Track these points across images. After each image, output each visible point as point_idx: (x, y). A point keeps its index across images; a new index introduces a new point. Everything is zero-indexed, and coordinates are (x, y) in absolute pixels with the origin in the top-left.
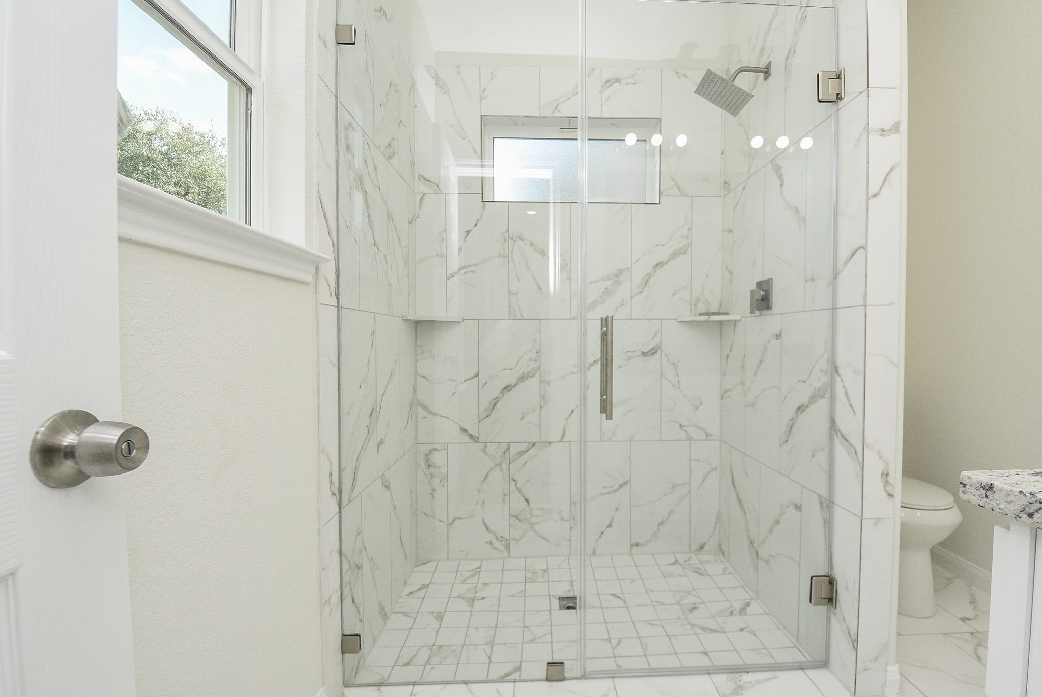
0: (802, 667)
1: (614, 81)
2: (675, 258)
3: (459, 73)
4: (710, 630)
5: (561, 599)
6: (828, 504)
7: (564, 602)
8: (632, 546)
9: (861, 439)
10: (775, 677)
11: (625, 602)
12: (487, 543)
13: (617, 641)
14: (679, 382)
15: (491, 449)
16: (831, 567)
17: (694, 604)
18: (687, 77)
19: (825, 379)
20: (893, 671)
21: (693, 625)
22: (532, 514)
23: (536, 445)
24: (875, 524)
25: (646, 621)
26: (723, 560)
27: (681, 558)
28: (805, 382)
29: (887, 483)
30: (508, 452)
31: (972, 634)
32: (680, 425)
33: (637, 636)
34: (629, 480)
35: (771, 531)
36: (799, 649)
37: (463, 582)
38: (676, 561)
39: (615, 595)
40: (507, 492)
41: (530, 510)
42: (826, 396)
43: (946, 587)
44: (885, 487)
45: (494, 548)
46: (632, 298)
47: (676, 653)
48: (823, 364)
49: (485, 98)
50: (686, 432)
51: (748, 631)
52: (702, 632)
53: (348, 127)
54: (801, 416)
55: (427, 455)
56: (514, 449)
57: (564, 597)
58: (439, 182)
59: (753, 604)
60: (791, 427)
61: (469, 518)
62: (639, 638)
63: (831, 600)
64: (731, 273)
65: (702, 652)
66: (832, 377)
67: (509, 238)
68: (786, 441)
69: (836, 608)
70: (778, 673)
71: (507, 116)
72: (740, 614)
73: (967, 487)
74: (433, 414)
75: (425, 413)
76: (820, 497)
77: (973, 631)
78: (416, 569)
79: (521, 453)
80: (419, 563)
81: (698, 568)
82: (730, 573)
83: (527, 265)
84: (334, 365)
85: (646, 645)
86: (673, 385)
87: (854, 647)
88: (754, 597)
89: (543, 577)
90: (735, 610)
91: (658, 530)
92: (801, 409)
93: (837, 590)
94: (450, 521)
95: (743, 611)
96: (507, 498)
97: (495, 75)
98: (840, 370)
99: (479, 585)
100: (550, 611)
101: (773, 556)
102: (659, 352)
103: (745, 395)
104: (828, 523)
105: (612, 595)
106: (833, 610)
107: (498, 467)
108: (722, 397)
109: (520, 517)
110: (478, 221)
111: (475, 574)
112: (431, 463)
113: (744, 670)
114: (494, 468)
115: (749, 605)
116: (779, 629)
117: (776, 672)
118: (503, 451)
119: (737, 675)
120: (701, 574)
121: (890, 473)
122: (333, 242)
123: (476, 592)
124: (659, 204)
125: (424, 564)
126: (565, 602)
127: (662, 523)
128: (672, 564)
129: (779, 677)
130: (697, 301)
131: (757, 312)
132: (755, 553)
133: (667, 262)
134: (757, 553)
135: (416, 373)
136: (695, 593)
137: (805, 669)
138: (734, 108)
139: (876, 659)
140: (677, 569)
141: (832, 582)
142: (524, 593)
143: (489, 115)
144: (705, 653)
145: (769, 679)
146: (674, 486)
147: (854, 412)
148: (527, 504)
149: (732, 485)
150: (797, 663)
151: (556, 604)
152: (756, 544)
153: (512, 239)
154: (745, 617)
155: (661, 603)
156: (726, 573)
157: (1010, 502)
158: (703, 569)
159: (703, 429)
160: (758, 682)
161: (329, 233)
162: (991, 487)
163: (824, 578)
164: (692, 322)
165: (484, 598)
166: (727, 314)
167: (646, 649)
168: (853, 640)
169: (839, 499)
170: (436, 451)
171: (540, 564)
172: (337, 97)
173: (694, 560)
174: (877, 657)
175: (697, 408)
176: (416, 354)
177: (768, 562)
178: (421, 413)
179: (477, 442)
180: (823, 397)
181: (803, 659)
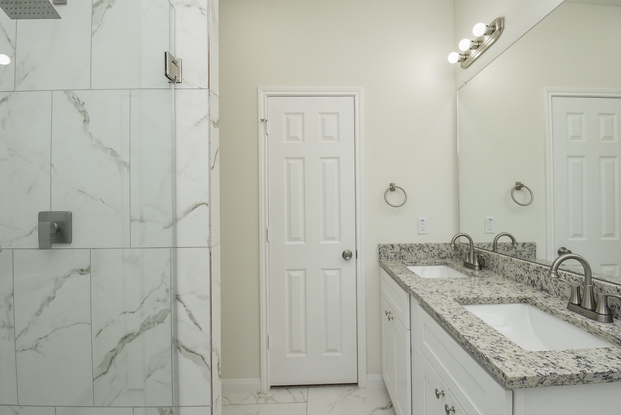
19: (163, 307)
28: (134, 313)
29: (219, 369)
42: (165, 321)
44: (218, 373)
48: (160, 295)
54: (127, 344)
60: (113, 358)
66: (172, 304)
92: (128, 338)
98: (183, 298)
147: (199, 326)
180: (161, 322)
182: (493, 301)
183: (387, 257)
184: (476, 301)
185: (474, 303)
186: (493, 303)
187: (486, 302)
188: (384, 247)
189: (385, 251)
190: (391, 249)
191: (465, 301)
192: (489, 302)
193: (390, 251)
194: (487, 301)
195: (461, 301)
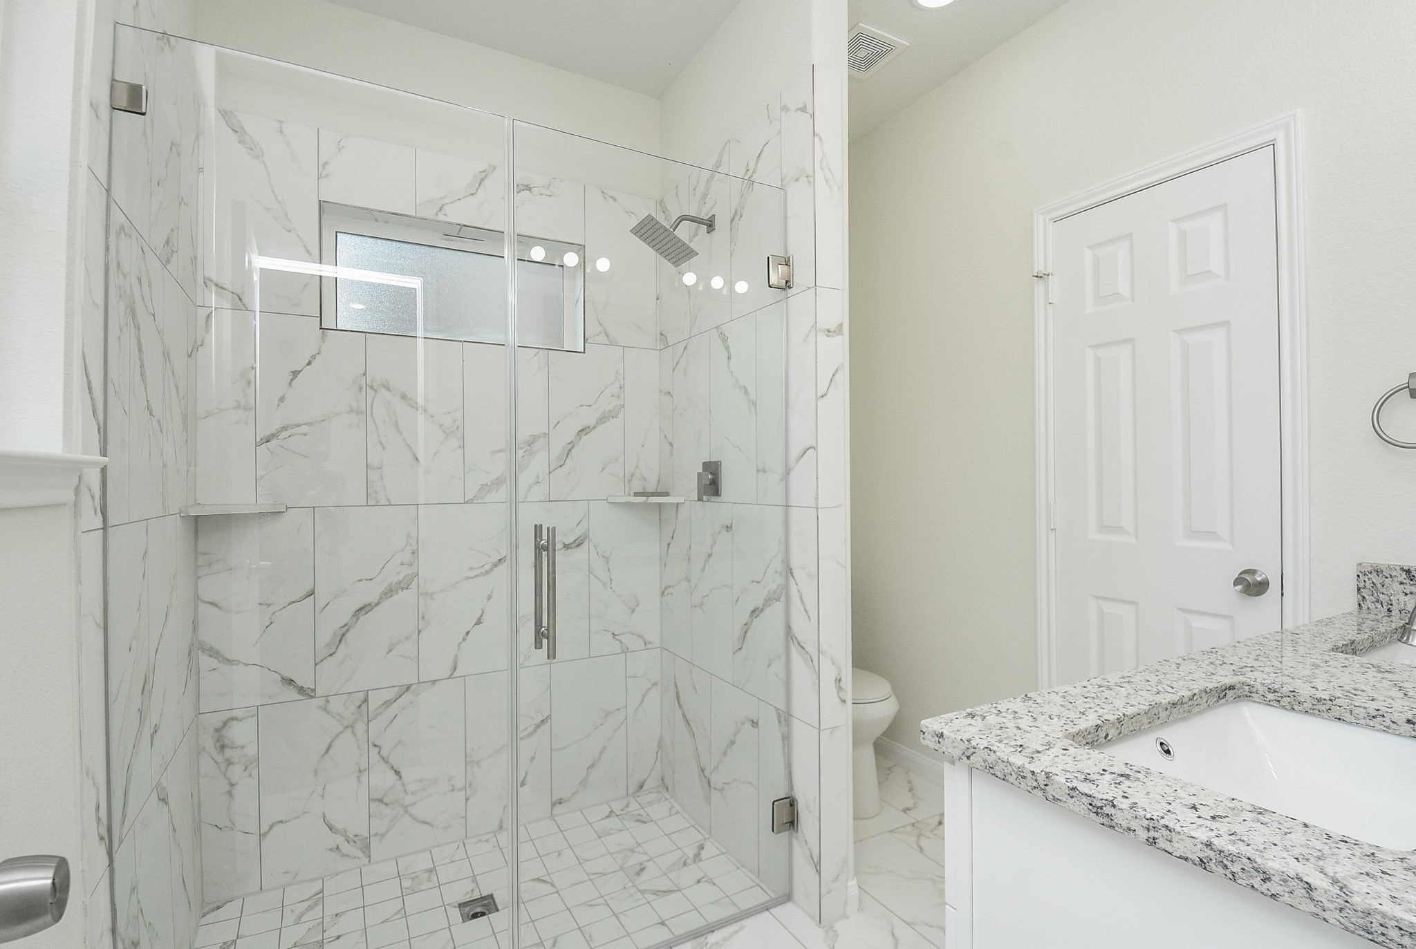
0: (766, 907)
1: (523, 188)
2: (604, 422)
3: (281, 132)
4: (665, 892)
5: (461, 906)
6: (785, 718)
7: (467, 909)
8: (553, 804)
9: (817, 647)
10: (741, 928)
11: (553, 885)
12: (331, 850)
13: (551, 941)
14: (611, 580)
15: (336, 705)
16: (791, 787)
17: (641, 864)
18: (615, 200)
19: (780, 581)
20: (853, 883)
21: (643, 892)
22: (405, 791)
23: (413, 688)
24: (831, 733)
25: (585, 904)
26: (668, 797)
27: (616, 807)
28: (759, 582)
29: (840, 689)
30: (366, 704)
31: (913, 825)
32: (613, 634)
33: (577, 927)
34: (549, 717)
35: (725, 754)
36: (760, 887)
37: (298, 921)
38: (612, 811)
39: (538, 880)
40: (364, 765)
41: (403, 785)
42: (781, 599)
43: (887, 779)
44: (838, 694)
45: (343, 855)
46: (550, 473)
47: (628, 935)
48: (777, 565)
49: (326, 176)
50: (621, 642)
51: (706, 881)
52: (655, 897)
53: (120, 232)
54: (755, 621)
55: (218, 730)
56: (375, 700)
57: (466, 903)
58: (243, 293)
59: (708, 845)
60: (746, 633)
61: (298, 818)
62: (579, 928)
63: (792, 823)
64: (671, 444)
65: (659, 923)
66: (787, 580)
67: (366, 385)
68: (740, 649)
69: (797, 832)
70: (744, 922)
71: (363, 209)
72: (695, 862)
73: (926, 734)
74: (229, 662)
75: (214, 663)
76: (777, 710)
77: (914, 821)
78: (204, 921)
79: (387, 704)
80: (207, 909)
81: (639, 815)
82: (677, 812)
83: (397, 426)
84: (99, 626)
85: (590, 936)
86: (604, 585)
87: (817, 870)
88: (707, 836)
89: (429, 880)
90: (688, 858)
91: (588, 775)
92: (755, 612)
93: (797, 811)
94: (264, 829)
95: (697, 857)
96: (364, 778)
97: (344, 146)
98: (794, 571)
99: (326, 920)
100: (449, 928)
101: (729, 783)
102: (586, 543)
103: (691, 594)
104: (787, 739)
105: (533, 880)
106: (795, 834)
107: (349, 731)
108: (663, 593)
109: (386, 800)
110: (314, 357)
111: (316, 904)
112: (226, 741)
113: (707, 931)
114: (341, 732)
115: (703, 848)
116: (738, 868)
117: (741, 922)
118: (358, 703)
119: (702, 939)
120: (645, 822)
121: (843, 679)
122: (98, 424)
123: (324, 931)
124: (584, 353)
125: (218, 908)
126: (469, 908)
127: (592, 766)
128: (607, 817)
129: (745, 927)
130: (632, 476)
131: (705, 498)
132: (707, 782)
133: (594, 428)
134: (709, 782)
135: (197, 598)
136: (640, 849)
137: (771, 908)
138: (675, 259)
139: (837, 878)
140: (614, 822)
141: (792, 803)
142: (403, 913)
143: (333, 203)
144: (663, 923)
145: (736, 932)
146: (607, 714)
147: (809, 617)
148: (398, 777)
149: (677, 702)
150: (762, 904)
151: (456, 914)
152: (707, 773)
153: (372, 388)
154: (701, 864)
155: (601, 873)
156: (673, 813)
157: (955, 747)
158: (645, 814)
159: (641, 637)
160: (725, 940)
161: (94, 412)
162: (942, 735)
163: (785, 800)
164: (627, 504)
165: (338, 937)
166: (667, 494)
167: (592, 941)
168: (816, 862)
169: (797, 711)
170: (235, 722)
171: (423, 862)
172: (108, 191)
173: (634, 806)
174: (838, 876)
175: (633, 611)
176: (197, 567)
177: (722, 790)
178: (206, 661)
179: (312, 697)
180: (778, 600)
181: (767, 898)
182: (1388, 723)
183: (1384, 604)
184: (1324, 708)
185: (1316, 712)
186: (1387, 729)
187: (1363, 721)
188: (1375, 574)
189: (1379, 586)
190: (1401, 583)
191: (1285, 699)
192: (1371, 723)
193: (1396, 586)
194: (1365, 718)
195: (1270, 696)
